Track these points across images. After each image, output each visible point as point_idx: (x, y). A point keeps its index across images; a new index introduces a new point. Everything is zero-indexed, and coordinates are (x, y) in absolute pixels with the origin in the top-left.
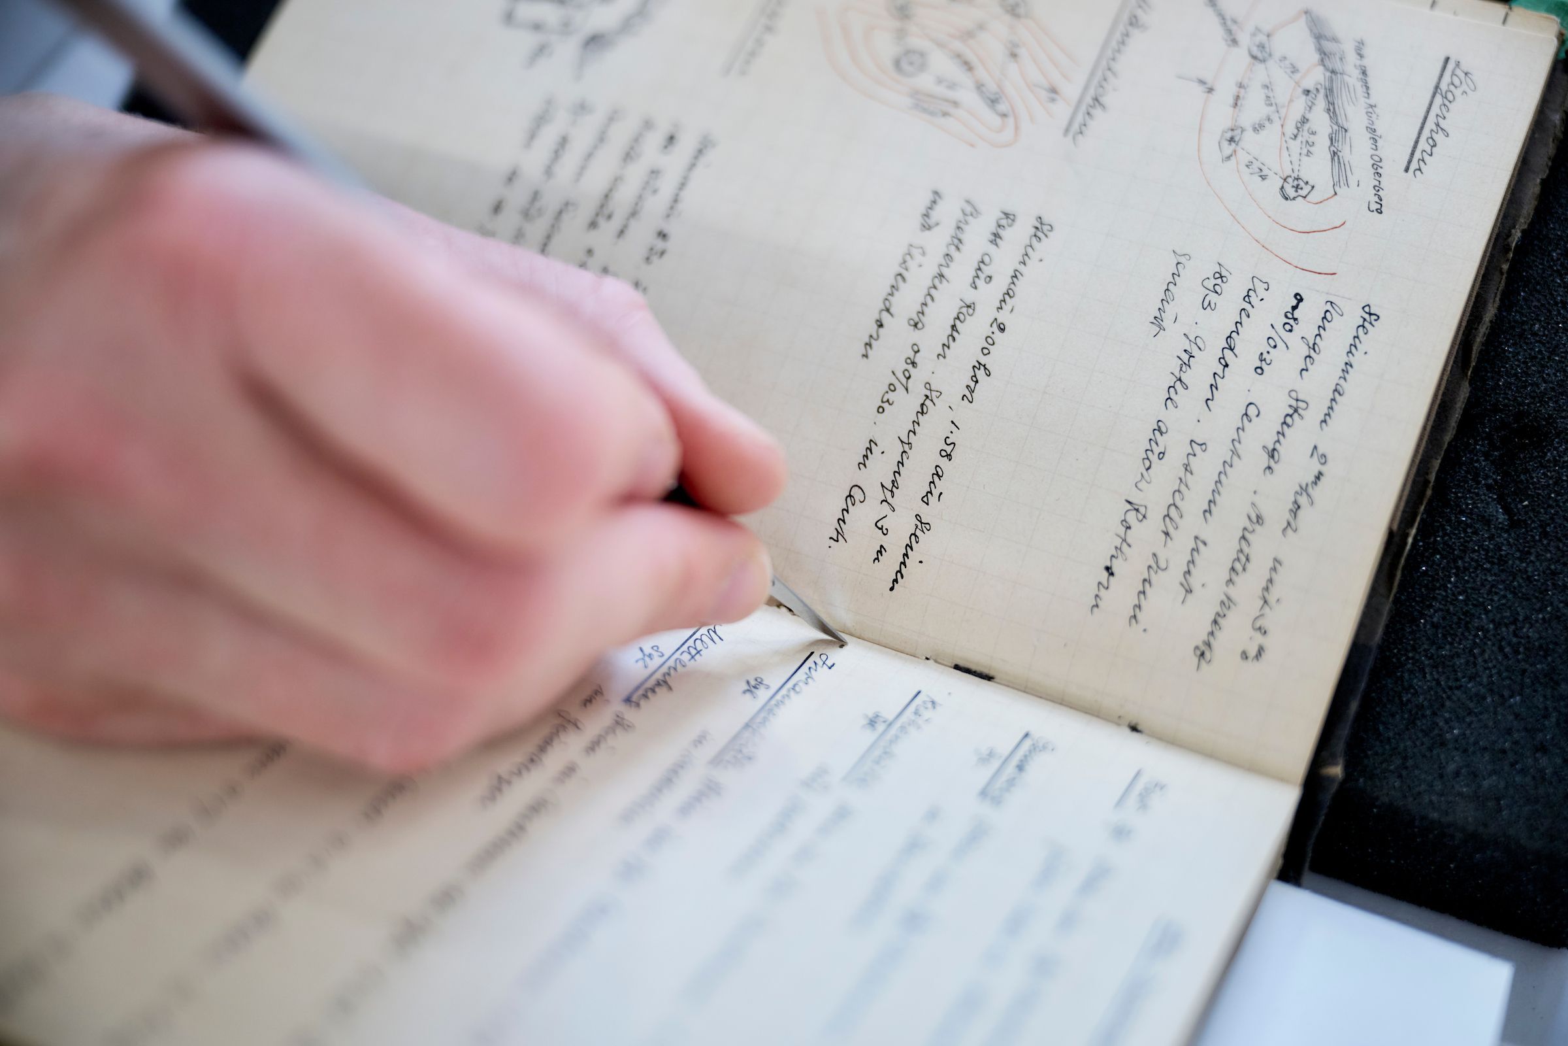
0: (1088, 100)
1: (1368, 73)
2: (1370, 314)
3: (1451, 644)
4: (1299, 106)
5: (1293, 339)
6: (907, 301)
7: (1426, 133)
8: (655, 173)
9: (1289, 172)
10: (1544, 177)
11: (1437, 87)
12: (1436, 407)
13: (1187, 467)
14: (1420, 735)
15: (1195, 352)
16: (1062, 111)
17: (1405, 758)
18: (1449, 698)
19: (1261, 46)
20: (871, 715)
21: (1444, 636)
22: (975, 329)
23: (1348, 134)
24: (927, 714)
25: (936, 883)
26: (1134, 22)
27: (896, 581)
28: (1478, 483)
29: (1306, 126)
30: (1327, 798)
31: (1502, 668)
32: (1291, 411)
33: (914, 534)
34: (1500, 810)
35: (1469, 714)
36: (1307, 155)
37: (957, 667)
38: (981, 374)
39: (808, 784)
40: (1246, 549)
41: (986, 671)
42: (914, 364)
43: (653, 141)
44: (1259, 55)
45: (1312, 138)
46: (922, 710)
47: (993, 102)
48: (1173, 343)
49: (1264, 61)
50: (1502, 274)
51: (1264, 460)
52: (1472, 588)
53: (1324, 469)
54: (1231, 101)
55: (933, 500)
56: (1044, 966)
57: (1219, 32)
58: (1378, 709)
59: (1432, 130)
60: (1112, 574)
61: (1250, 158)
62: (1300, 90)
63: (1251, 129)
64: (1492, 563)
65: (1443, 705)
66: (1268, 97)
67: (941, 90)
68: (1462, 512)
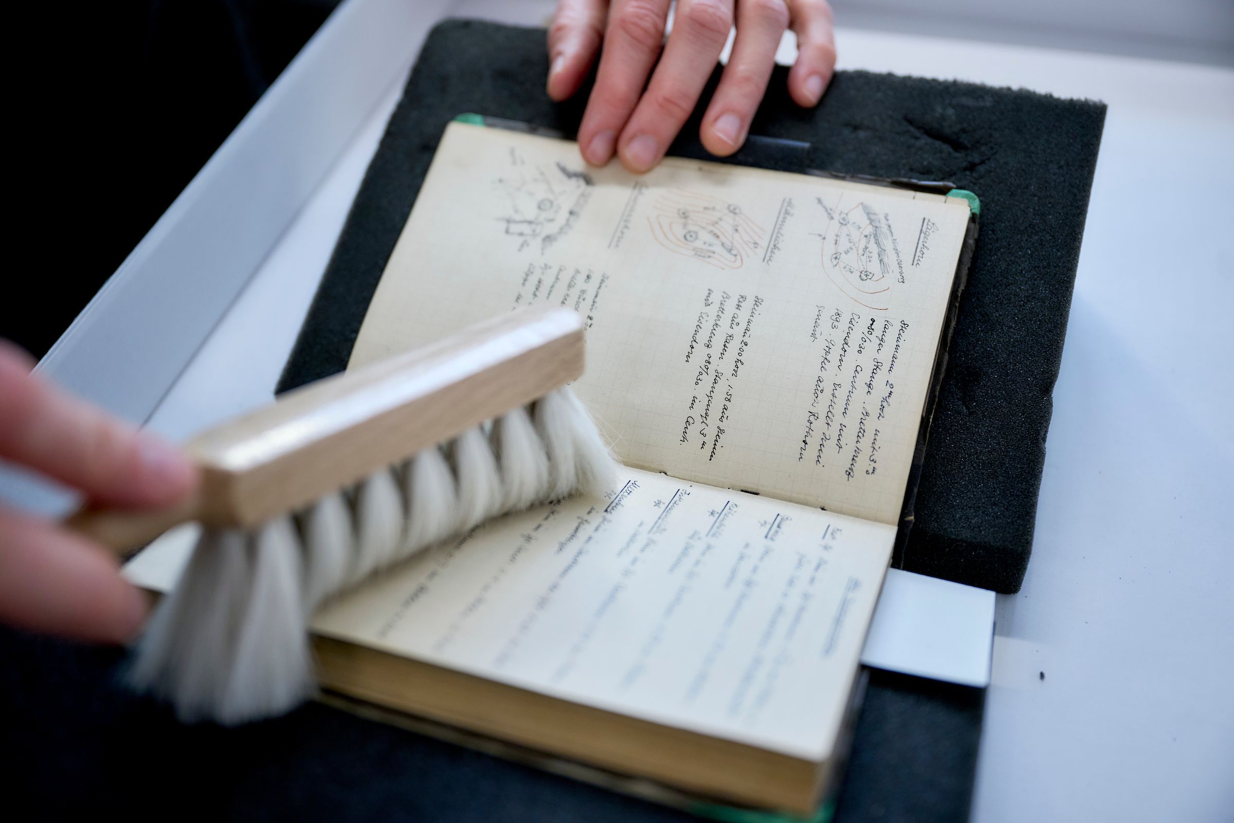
0: (771, 246)
1: (891, 226)
2: (904, 324)
3: (951, 465)
4: (863, 242)
5: (873, 337)
6: (703, 337)
7: (919, 249)
8: (583, 292)
9: (862, 269)
10: (969, 266)
11: (921, 230)
12: (935, 364)
13: (833, 395)
14: (943, 504)
15: (831, 346)
16: (761, 252)
17: (938, 514)
18: (953, 487)
19: (844, 219)
20: (711, 511)
21: (948, 462)
22: (734, 346)
23: (886, 252)
24: (735, 509)
25: (755, 570)
26: (787, 213)
27: (712, 456)
28: (954, 397)
29: (868, 250)
30: (908, 531)
31: (974, 473)
32: (875, 368)
33: (718, 435)
34: (980, 532)
35: (962, 493)
36: (869, 262)
37: (742, 491)
38: (739, 364)
39: (692, 537)
40: (863, 427)
41: (755, 491)
42: (709, 362)
43: (581, 278)
44: (844, 223)
45: (870, 255)
46: (731, 508)
47: (730, 251)
48: (821, 344)
49: (845, 225)
50: (956, 307)
51: (867, 389)
52: (957, 441)
53: (892, 390)
54: (834, 242)
55: (724, 419)
56: (806, 596)
57: (825, 214)
58: (923, 495)
59: (921, 248)
60: (806, 443)
61: (845, 265)
62: (863, 236)
63: (843, 253)
64: (964, 430)
65: (951, 491)
66: (849, 239)
67: (706, 247)
68: (949, 410)
